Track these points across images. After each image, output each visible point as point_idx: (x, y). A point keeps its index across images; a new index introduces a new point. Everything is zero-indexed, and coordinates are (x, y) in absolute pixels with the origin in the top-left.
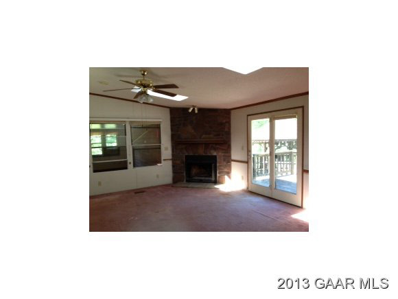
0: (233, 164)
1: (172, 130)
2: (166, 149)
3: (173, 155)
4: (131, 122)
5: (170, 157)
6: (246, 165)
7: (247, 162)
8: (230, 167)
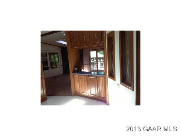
0: (84, 65)
1: (62, 55)
2: (61, 62)
3: (63, 64)
4: (48, 52)
5: (62, 65)
6: (89, 65)
7: (90, 64)
8: (83, 66)
